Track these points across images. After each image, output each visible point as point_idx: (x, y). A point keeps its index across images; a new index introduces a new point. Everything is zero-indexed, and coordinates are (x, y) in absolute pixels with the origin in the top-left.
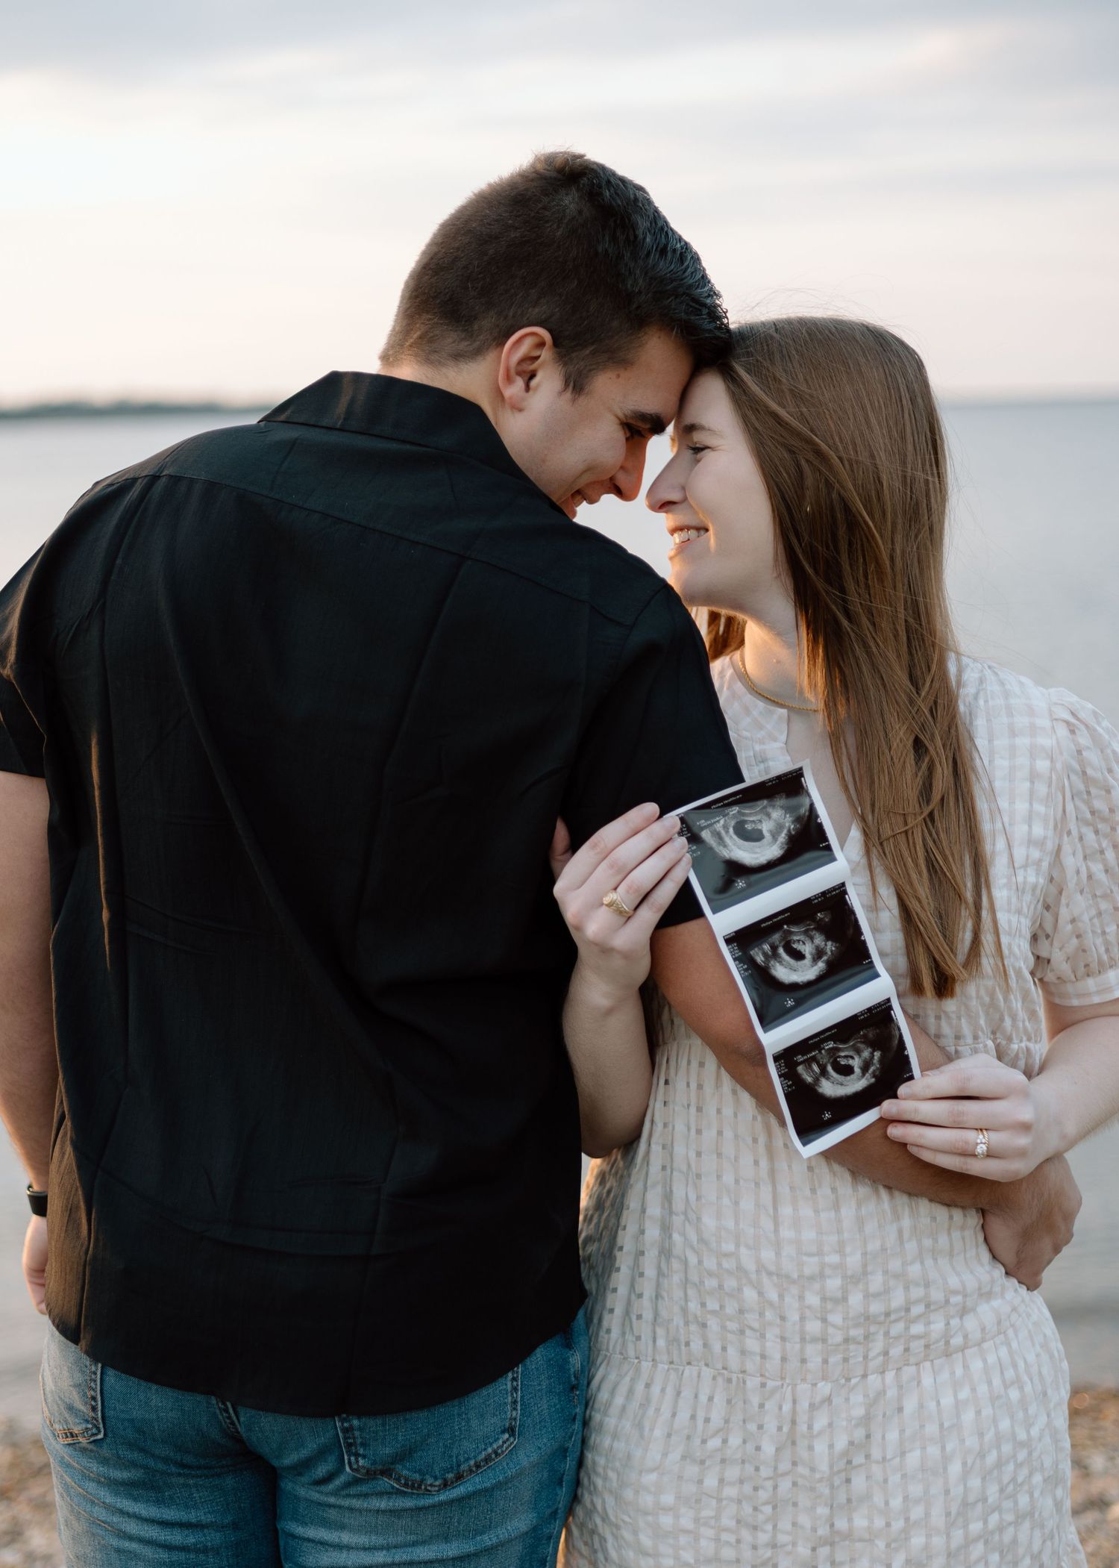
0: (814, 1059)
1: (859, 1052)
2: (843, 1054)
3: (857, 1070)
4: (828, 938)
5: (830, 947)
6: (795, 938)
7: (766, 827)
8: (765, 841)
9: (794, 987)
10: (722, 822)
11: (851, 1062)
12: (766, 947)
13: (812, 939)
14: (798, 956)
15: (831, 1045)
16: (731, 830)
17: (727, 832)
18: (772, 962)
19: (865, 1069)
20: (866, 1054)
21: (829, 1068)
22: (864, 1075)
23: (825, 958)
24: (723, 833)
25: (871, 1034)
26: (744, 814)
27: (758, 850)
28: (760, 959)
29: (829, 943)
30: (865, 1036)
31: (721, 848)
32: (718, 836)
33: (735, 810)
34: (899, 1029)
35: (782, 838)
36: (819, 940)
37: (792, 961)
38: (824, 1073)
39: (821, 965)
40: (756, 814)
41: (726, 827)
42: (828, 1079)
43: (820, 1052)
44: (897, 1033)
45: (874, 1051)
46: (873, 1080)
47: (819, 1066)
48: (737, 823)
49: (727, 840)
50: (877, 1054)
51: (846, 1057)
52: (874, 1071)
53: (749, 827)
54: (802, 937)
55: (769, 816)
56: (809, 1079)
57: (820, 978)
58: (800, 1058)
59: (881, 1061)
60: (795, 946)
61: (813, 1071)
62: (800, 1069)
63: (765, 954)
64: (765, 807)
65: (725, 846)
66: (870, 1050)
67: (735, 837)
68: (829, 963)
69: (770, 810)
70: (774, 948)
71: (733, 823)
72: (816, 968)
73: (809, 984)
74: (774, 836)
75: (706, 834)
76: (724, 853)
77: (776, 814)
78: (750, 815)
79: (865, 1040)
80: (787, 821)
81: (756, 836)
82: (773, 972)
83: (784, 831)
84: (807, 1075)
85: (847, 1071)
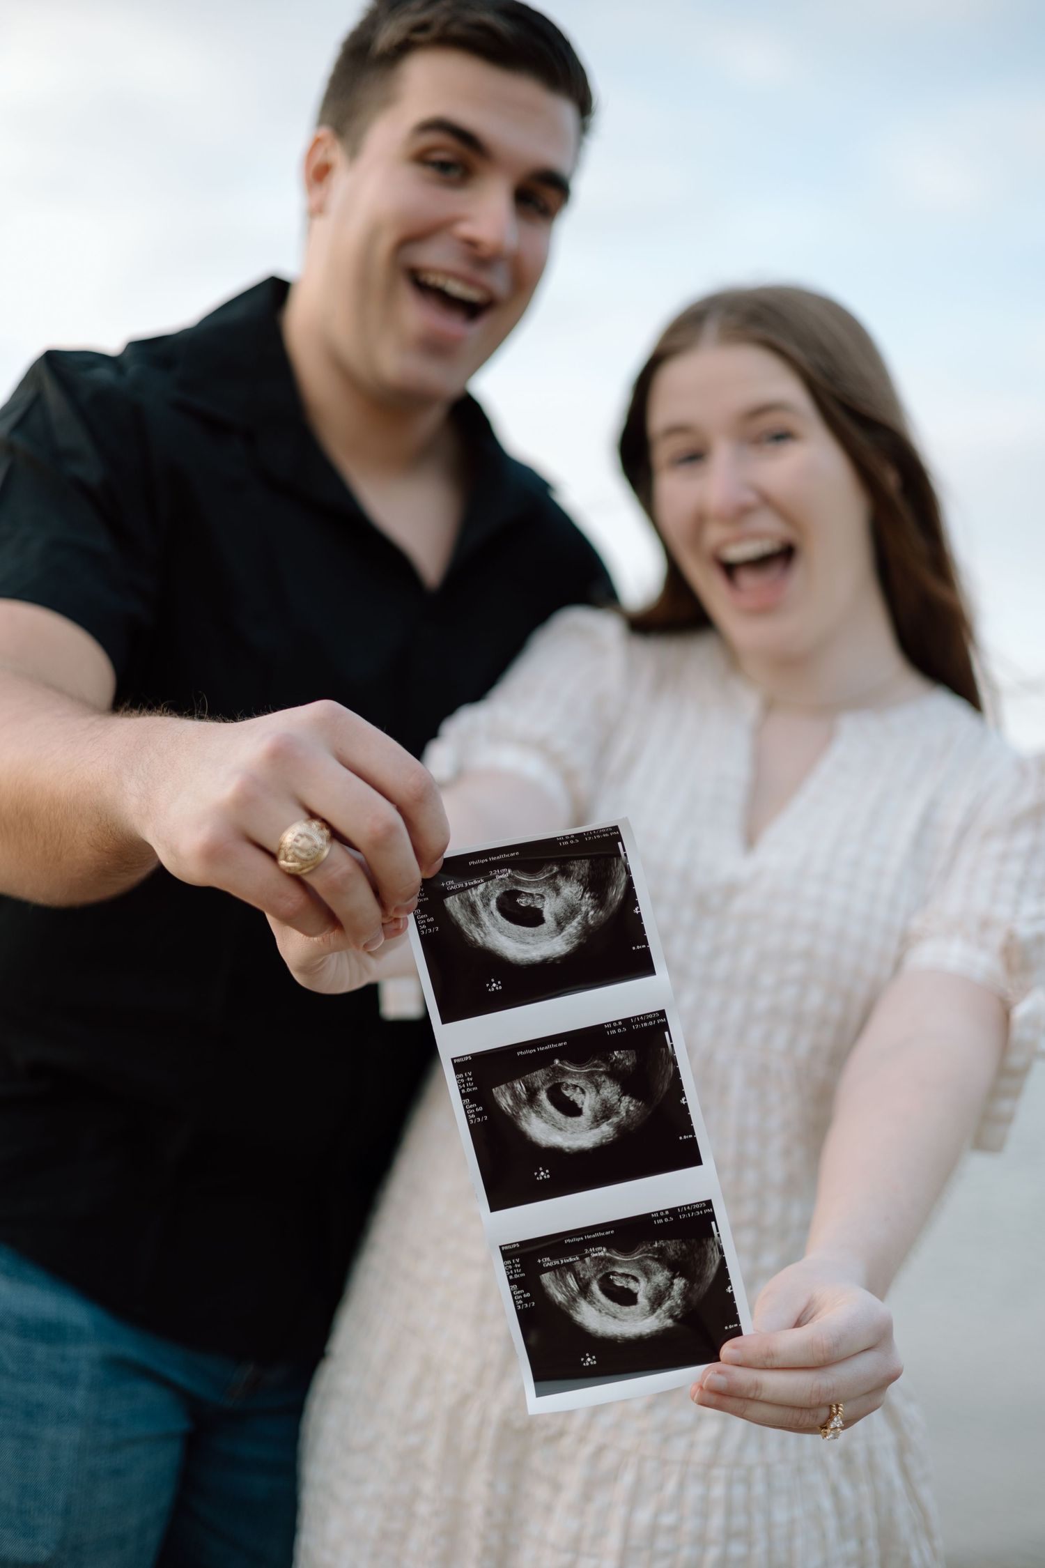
0: (570, 1267)
1: (647, 1273)
2: (620, 1271)
3: (642, 1299)
4: (625, 1091)
5: (627, 1105)
6: (570, 1081)
7: (550, 907)
8: (543, 928)
9: (554, 1155)
10: (481, 888)
11: (632, 1285)
12: (519, 1087)
13: (598, 1087)
14: (571, 1110)
15: (602, 1252)
16: (493, 903)
17: (486, 905)
18: (525, 1111)
19: (657, 1300)
20: (661, 1277)
21: (595, 1287)
22: (653, 1310)
23: (615, 1119)
24: (479, 904)
25: (673, 1247)
26: (518, 882)
27: (530, 939)
28: (505, 1101)
29: (626, 1099)
30: (661, 1251)
31: (472, 927)
32: (472, 908)
33: (506, 874)
34: (721, 1251)
35: (573, 927)
36: (610, 1091)
37: (558, 1115)
38: (585, 1290)
39: (606, 1130)
40: (537, 884)
41: (485, 898)
42: (591, 1303)
43: (582, 1259)
44: (717, 1257)
45: (674, 1277)
46: (669, 1323)
47: (578, 1279)
48: (506, 893)
49: (484, 916)
50: (679, 1283)
51: (626, 1276)
52: (671, 1309)
53: (523, 902)
54: (581, 1083)
55: (557, 891)
56: (560, 1297)
57: (599, 1151)
58: (547, 1262)
59: (685, 1295)
60: (567, 1093)
61: (567, 1285)
62: (546, 1278)
63: (515, 1096)
64: (554, 876)
65: (479, 925)
66: (667, 1273)
67: (497, 914)
68: (619, 1128)
69: (560, 882)
70: (532, 1093)
71: (498, 893)
72: (596, 1131)
73: (582, 1154)
74: (561, 924)
75: (452, 903)
76: (477, 935)
77: (570, 890)
78: (528, 884)
79: (662, 1258)
80: (587, 904)
81: (531, 918)
82: (524, 1125)
83: (579, 918)
84: (556, 1289)
85: (626, 1298)
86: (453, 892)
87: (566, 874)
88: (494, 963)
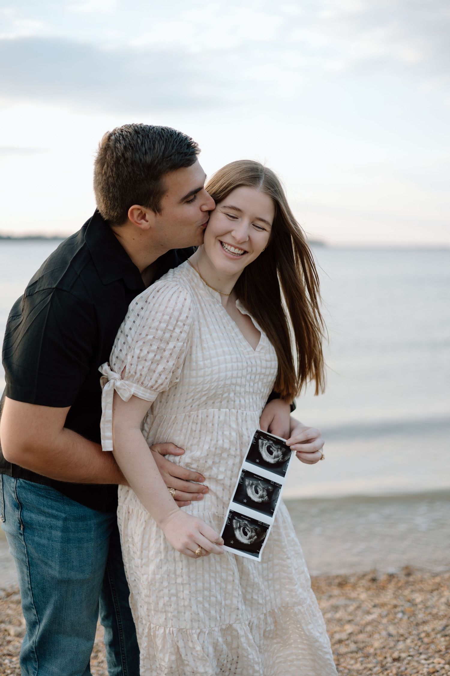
0: (239, 522)
1: (252, 532)
2: (248, 528)
3: (248, 536)
4: (267, 495)
5: (266, 498)
6: (260, 487)
7: (275, 453)
8: (272, 456)
9: (249, 498)
10: (266, 442)
11: (248, 532)
12: (251, 482)
13: (263, 491)
14: (257, 492)
15: (246, 522)
16: (267, 446)
17: (265, 445)
18: (249, 487)
19: (250, 538)
20: (253, 534)
21: (242, 528)
22: (248, 539)
23: (263, 499)
24: (264, 444)
25: (259, 529)
26: (272, 445)
27: (268, 457)
28: (247, 483)
29: (267, 497)
30: (256, 529)
31: (261, 447)
32: (263, 444)
33: (271, 442)
34: (266, 536)
35: (276, 459)
36: (265, 493)
37: (254, 492)
38: (239, 528)
39: (260, 500)
40: (275, 448)
41: (266, 444)
42: (239, 531)
43: (243, 521)
44: (265, 536)
45: (255, 535)
46: (249, 543)
47: (240, 525)
48: (269, 445)
49: (264, 447)
50: (256, 537)
51: (248, 530)
52: (251, 541)
53: (271, 449)
54: (261, 488)
55: (278, 451)
56: (235, 526)
57: (257, 503)
58: (236, 518)
59: (256, 540)
60: (258, 489)
61: (237, 525)
62: (234, 521)
63: (249, 483)
64: (279, 448)
65: (262, 448)
66: (255, 534)
67: (266, 448)
68: (263, 501)
69: (279, 450)
70: (252, 484)
71: (268, 445)
72: (259, 499)
73: (254, 501)
74: (275, 457)
75: (260, 441)
76: (260, 450)
77: (280, 453)
78: (274, 447)
79: (256, 530)
80: (281, 457)
81: (271, 453)
82: (247, 489)
83: (278, 459)
84: (235, 524)
85: (245, 534)
86: (261, 439)
87: (281, 449)
88: (260, 456)
